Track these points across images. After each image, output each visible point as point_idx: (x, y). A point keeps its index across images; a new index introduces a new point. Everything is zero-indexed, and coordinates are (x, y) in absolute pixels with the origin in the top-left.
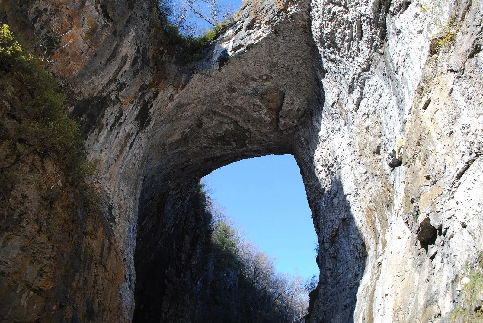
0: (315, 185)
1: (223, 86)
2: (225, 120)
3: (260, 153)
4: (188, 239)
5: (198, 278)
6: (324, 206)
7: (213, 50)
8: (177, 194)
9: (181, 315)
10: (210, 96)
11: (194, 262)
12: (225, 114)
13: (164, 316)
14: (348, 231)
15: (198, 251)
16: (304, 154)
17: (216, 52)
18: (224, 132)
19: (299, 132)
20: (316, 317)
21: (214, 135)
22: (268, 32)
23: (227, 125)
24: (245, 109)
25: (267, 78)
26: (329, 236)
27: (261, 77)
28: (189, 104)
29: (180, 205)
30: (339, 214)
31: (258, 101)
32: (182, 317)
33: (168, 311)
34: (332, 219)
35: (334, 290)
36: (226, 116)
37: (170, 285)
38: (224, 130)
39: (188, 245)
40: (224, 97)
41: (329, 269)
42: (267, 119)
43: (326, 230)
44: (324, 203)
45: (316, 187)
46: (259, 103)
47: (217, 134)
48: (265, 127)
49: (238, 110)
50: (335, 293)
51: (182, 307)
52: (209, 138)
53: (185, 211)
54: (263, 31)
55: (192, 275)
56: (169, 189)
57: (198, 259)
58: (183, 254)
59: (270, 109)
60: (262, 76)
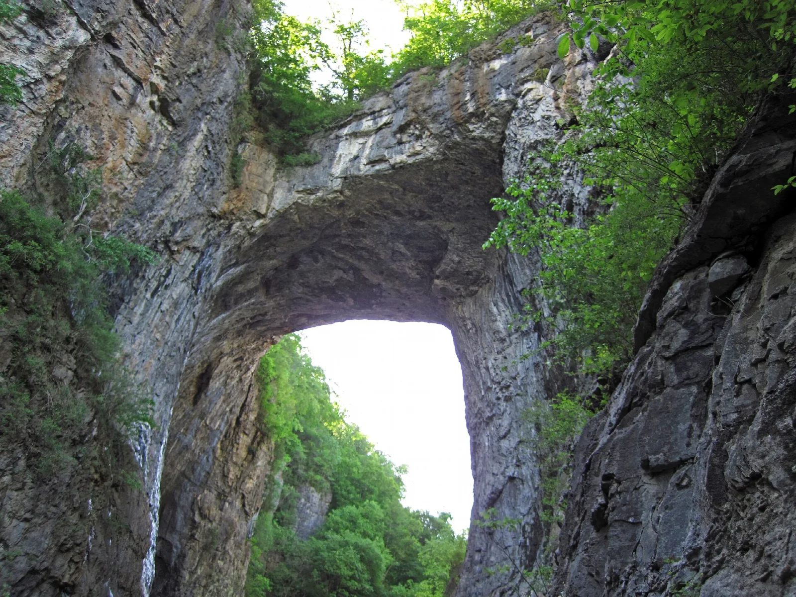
1: (344, 216)
2: (340, 264)
4: (244, 440)
6: (487, 444)
7: (335, 152)
8: (235, 361)
9: (217, 577)
10: (319, 229)
11: (250, 485)
12: (341, 256)
13: (187, 577)
14: (515, 499)
15: (259, 463)
16: (468, 348)
17: (340, 156)
18: (337, 280)
19: (465, 309)
21: (317, 284)
22: (431, 150)
23: (342, 272)
24: (377, 254)
25: (421, 216)
26: (486, 498)
27: (411, 212)
28: (281, 236)
29: (237, 379)
30: (507, 467)
31: (402, 246)
32: (218, 580)
33: (196, 568)
34: (495, 472)
36: (342, 259)
37: (203, 523)
38: (335, 277)
39: (243, 453)
40: (344, 231)
41: (479, 551)
42: (414, 274)
43: (483, 485)
44: (488, 440)
46: (403, 249)
47: (324, 282)
48: (409, 286)
49: (364, 253)
51: (221, 563)
52: (307, 287)
53: (246, 388)
54: (424, 147)
55: (244, 505)
56: (222, 353)
57: (258, 477)
58: (231, 469)
59: (420, 261)
60: (414, 211)
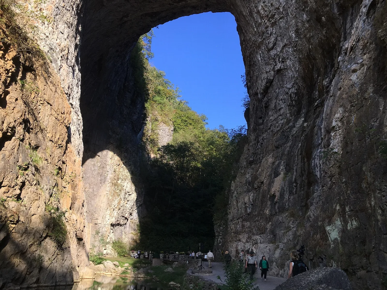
0: (253, 39)
3: (198, 10)
5: (139, 131)
6: (260, 59)
15: (138, 106)
20: (246, 159)
26: (263, 88)
30: (276, 65)
34: (268, 70)
35: (265, 135)
37: (114, 135)
39: (129, 101)
41: (260, 118)
43: (260, 82)
44: (261, 56)
45: (253, 41)
50: (266, 138)
53: (125, 69)
55: (133, 127)
56: (109, 46)
57: (138, 113)
58: (125, 109)
